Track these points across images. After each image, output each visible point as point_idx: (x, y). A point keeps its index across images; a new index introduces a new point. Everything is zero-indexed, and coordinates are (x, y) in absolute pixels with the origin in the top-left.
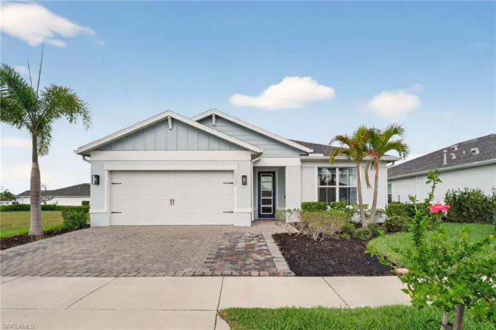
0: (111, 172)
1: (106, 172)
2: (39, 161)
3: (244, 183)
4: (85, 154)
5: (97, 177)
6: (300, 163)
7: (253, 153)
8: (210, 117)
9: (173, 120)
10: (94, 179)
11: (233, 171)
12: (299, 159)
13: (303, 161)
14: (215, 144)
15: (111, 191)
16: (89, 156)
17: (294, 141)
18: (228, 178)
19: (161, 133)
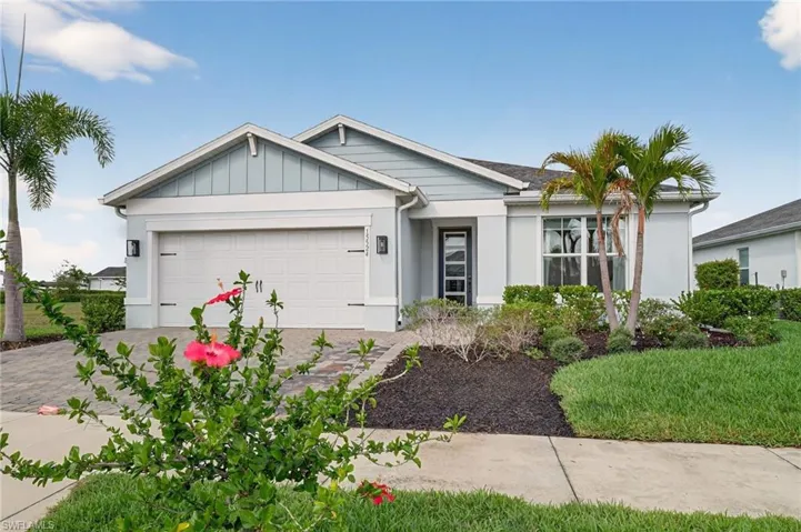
0: (160, 235)
1: (150, 234)
2: (19, 220)
3: (384, 251)
4: (119, 205)
5: (136, 243)
6: (504, 211)
7: (398, 194)
8: (335, 130)
9: (258, 139)
10: (131, 248)
11: (362, 228)
12: (502, 202)
13: (510, 206)
14: (329, 180)
15: (159, 268)
16: (124, 207)
17: (472, 161)
18: (355, 242)
19: (238, 164)
